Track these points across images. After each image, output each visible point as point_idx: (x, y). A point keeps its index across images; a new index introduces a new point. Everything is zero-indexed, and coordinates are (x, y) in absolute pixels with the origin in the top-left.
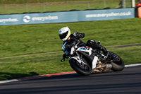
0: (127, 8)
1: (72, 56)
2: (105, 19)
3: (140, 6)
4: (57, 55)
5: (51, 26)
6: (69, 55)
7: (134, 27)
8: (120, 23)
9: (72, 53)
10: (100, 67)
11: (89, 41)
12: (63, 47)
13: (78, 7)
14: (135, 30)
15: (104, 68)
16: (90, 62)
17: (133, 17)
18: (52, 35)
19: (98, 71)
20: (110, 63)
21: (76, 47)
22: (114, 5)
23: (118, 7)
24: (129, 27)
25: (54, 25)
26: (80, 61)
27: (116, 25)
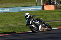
0: (39, 6)
1: (31, 24)
2: (30, 11)
3: (45, 5)
4: (9, 26)
5: (6, 14)
6: (29, 24)
7: (42, 14)
8: (36, 12)
9: (31, 23)
10: (42, 29)
11: (37, 18)
12: (27, 21)
13: (18, 5)
14: (42, 15)
15: (44, 30)
16: (38, 27)
17: (42, 10)
18: (7, 17)
19: (41, 31)
20: (46, 27)
21: (32, 21)
22: (33, 5)
23: (35, 5)
24: (40, 14)
25: (8, 13)
26: (34, 27)
27: (34, 13)
